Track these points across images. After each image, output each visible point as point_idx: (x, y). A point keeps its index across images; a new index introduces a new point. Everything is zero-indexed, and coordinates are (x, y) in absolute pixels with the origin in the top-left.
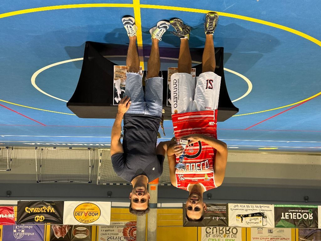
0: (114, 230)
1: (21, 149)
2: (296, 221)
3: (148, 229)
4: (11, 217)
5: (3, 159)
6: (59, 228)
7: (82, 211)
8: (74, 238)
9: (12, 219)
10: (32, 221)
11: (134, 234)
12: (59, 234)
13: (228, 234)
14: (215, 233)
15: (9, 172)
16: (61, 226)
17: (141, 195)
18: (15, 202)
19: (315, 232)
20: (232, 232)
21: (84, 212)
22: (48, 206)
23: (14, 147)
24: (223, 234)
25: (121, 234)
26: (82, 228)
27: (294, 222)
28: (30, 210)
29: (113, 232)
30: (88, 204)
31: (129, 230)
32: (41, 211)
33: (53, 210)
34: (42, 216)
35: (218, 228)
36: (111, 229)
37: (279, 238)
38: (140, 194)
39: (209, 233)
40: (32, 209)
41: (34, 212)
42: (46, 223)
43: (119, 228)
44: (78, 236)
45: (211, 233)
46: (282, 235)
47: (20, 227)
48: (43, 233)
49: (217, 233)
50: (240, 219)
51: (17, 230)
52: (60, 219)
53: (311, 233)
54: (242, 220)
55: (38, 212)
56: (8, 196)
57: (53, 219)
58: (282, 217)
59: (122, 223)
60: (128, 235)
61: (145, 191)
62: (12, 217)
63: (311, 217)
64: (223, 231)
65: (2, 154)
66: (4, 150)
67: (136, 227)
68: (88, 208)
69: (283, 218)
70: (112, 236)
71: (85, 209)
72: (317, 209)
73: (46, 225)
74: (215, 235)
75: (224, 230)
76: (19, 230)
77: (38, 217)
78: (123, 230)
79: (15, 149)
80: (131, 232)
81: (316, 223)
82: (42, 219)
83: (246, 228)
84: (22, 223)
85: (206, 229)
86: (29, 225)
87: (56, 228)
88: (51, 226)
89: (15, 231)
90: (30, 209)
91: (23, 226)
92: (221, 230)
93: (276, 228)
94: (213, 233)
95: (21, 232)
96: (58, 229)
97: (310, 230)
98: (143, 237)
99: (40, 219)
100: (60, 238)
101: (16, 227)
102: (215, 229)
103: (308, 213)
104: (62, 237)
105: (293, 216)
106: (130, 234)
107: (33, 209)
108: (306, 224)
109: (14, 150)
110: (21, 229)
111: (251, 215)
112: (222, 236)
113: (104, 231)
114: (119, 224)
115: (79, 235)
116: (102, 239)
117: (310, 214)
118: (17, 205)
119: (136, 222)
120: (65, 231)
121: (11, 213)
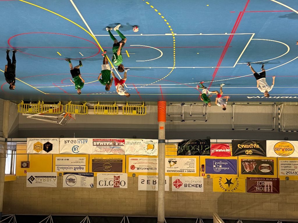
0: (291, 167)
6: (248, 164)
7: (280, 147)
8: (260, 172)
12: (248, 169)
18: (230, 141)
21: (282, 148)
22: (254, 144)
33: (258, 146)
34: (250, 151)
36: (289, 166)
40: (243, 146)
43: (295, 165)
47: (218, 163)
51: (216, 166)
52: (264, 153)
59: (297, 162)
62: (229, 151)
68: (284, 145)
70: (290, 171)
76: (218, 166)
77: (247, 151)
87: (246, 165)
89: (214, 166)
90: (241, 145)
95: (219, 167)
100: (249, 172)
104: (251, 171)
110: (219, 165)
113: (283, 167)
114: (295, 162)
116: (282, 173)
118: (232, 143)
120: (253, 166)
121: (228, 149)
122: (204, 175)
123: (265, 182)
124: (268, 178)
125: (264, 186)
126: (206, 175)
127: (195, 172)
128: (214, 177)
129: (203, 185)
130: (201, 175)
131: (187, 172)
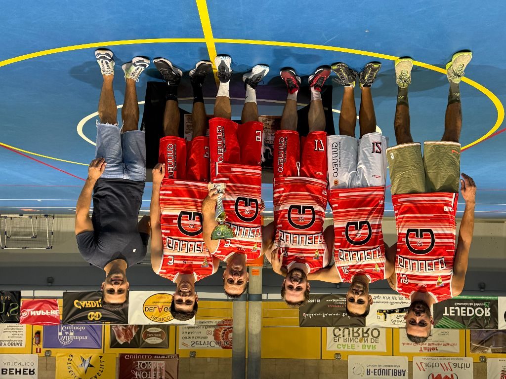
0: (200, 332)
1: (66, 217)
2: (465, 319)
3: (249, 330)
4: (54, 314)
5: (41, 232)
6: (123, 329)
7: (154, 304)
8: (144, 343)
9: (56, 317)
10: (85, 319)
11: (229, 337)
12: (123, 337)
13: (366, 337)
14: (346, 336)
15: (50, 251)
16: (126, 326)
17: (119, 284)
18: (59, 293)
19: (495, 335)
20: (372, 335)
21: (158, 306)
23: (56, 215)
24: (359, 338)
25: (211, 338)
26: (155, 328)
27: (463, 321)
28: (81, 304)
29: (199, 335)
30: (163, 296)
31: (222, 331)
32: (96, 306)
34: (97, 313)
35: (351, 329)
36: (196, 330)
37: (441, 343)
38: (116, 283)
39: (337, 336)
41: (87, 307)
42: (105, 322)
43: (209, 329)
44: (149, 341)
45: (341, 336)
46: (446, 339)
47: (68, 328)
48: (100, 337)
49: (349, 336)
50: (383, 316)
51: (63, 333)
52: (124, 316)
53: (488, 337)
54: (386, 318)
55: (93, 306)
56: (50, 284)
57: (114, 317)
58: (444, 313)
59: (212, 322)
60: (221, 338)
61: (123, 279)
62: (56, 314)
63: (488, 314)
64: (359, 334)
65: (40, 225)
66: (41, 219)
67: (232, 328)
68: (163, 300)
69: (446, 314)
70: (199, 340)
71: (158, 302)
72: (496, 301)
73: (105, 325)
74: (347, 339)
75: (360, 331)
76: (66, 333)
77: (92, 314)
78: (214, 331)
79: (58, 217)
80: (226, 334)
81: (495, 321)
82: (97, 316)
83: (393, 329)
84: (70, 322)
85: (334, 330)
86: (80, 326)
87: (119, 330)
88: (111, 326)
89: (60, 334)
91: (72, 326)
92: (355, 332)
93: (436, 330)
94: (344, 336)
95: (68, 335)
96: (122, 331)
97: (487, 331)
98: (242, 342)
99: (96, 316)
100: (124, 343)
101: (62, 328)
102: (347, 331)
103: (483, 307)
104: (127, 342)
105: (461, 312)
106: (224, 337)
107: (84, 302)
108: (481, 324)
109: (56, 219)
110: (68, 330)
111: (398, 310)
112: (356, 340)
113: (186, 332)
114: (208, 322)
115: (151, 339)
116: (184, 344)
117: (486, 309)
118: (63, 298)
119: (231, 320)
120: (132, 333)
121: (54, 309)
122: (40, 352)
123: (152, 362)
124: (158, 355)
125: (149, 371)
126: (43, 350)
127: (23, 346)
128: (58, 355)
129: (36, 371)
130: (34, 350)
131: (7, 346)
